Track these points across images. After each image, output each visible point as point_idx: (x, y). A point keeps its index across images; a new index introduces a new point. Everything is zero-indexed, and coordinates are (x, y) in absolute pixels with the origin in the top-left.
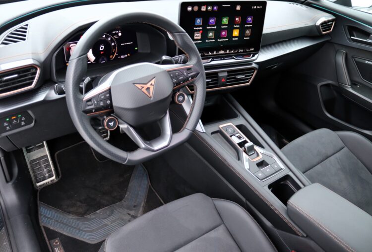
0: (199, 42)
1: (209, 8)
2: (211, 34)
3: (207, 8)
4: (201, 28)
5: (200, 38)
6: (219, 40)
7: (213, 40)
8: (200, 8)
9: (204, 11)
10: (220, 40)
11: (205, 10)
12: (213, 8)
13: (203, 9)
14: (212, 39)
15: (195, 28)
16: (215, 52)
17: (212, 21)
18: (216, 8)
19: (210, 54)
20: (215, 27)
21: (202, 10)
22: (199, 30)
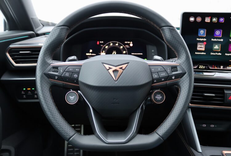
0: (203, 53)
1: (215, 20)
2: (216, 47)
3: (211, 20)
4: (205, 40)
5: (203, 49)
6: (226, 54)
7: (220, 54)
8: (203, 19)
9: (208, 23)
10: (228, 55)
11: (209, 21)
12: (218, 20)
13: (208, 20)
14: (218, 52)
15: (198, 39)
16: (222, 67)
17: (218, 33)
18: (222, 20)
19: (216, 68)
20: (222, 40)
21: (206, 21)
22: (203, 42)
